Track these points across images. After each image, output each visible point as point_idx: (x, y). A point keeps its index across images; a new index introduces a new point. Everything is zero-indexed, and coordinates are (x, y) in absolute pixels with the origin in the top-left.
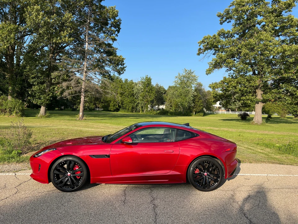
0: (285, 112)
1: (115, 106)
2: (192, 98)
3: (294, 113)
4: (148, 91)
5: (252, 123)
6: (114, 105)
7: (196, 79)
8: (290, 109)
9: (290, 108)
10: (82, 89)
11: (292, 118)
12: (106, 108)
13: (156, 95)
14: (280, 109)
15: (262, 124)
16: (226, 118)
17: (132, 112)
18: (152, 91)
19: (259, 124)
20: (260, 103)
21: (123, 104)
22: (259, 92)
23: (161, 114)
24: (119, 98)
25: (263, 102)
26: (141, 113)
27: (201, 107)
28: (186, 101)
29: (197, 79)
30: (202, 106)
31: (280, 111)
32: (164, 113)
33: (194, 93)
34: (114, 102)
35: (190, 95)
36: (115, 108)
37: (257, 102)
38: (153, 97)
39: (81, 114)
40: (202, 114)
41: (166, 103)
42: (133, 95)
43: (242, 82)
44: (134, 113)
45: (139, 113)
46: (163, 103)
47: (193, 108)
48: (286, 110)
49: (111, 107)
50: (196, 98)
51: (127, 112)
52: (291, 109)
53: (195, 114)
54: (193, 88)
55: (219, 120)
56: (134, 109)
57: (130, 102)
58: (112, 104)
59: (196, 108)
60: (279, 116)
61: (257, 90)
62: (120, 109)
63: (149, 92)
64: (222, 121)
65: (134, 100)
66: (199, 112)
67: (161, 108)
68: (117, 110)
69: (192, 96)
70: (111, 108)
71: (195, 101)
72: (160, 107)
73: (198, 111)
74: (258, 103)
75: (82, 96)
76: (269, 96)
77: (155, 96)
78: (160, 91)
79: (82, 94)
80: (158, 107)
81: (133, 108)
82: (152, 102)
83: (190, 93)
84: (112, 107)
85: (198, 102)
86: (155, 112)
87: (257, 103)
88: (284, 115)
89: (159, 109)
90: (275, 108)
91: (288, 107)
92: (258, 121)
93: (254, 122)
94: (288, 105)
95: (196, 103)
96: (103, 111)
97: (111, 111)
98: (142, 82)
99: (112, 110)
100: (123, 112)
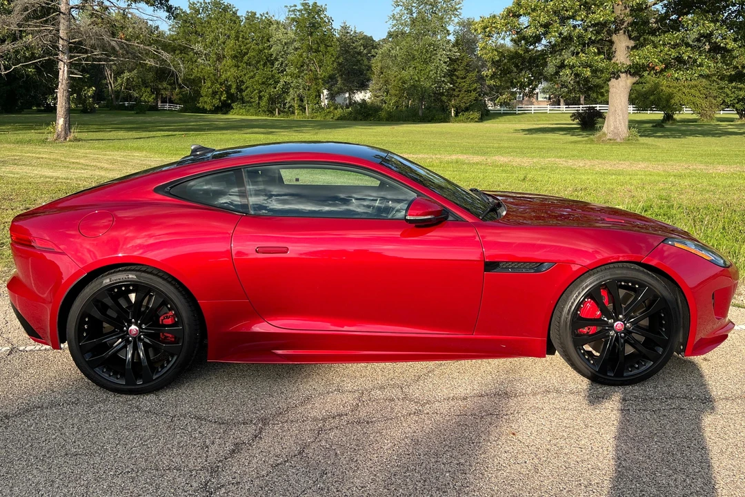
0: (714, 102)
1: (217, 97)
2: (445, 68)
3: (736, 105)
4: (315, 47)
5: (600, 137)
6: (214, 93)
7: (456, 9)
8: (727, 95)
9: (727, 90)
10: (61, 41)
11: (732, 120)
12: (191, 104)
13: (341, 60)
14: (698, 94)
15: (627, 141)
16: (542, 126)
17: (271, 112)
18: (327, 46)
19: (618, 140)
20: (623, 75)
21: (241, 91)
22: (622, 43)
23: (355, 119)
24: (229, 71)
25: (633, 75)
26: (297, 116)
27: (474, 94)
28: (428, 78)
29: (459, 8)
30: (475, 90)
31: (698, 101)
32: (366, 115)
33: (450, 50)
34: (213, 83)
35: (441, 58)
36: (216, 102)
37: (613, 73)
38: (329, 67)
39: (61, 121)
40: (477, 115)
41: (370, 85)
42: (270, 61)
43: (567, 11)
44: (277, 117)
45: (292, 117)
46: (363, 86)
47: (450, 96)
48: (715, 98)
49: (206, 99)
50: (456, 67)
51: (256, 114)
52: (729, 92)
53: (456, 115)
54: (452, 38)
55: (517, 131)
56: (276, 103)
57: (263, 83)
58: (206, 88)
59: (458, 96)
60: (695, 116)
61: (614, 37)
62: (234, 105)
63: (317, 51)
64: (521, 135)
65: (273, 76)
66: (467, 109)
67: (358, 99)
68: (225, 108)
69: (445, 63)
70: (206, 101)
71: (456, 75)
72: (356, 96)
73: (463, 105)
74: (619, 76)
75: (61, 65)
76: (649, 55)
77: (339, 64)
78: (355, 48)
79: (61, 56)
80: (350, 98)
81: (272, 100)
82: (330, 81)
83: (440, 52)
84: (208, 100)
85: (462, 78)
86: (339, 112)
87: (614, 77)
88: (709, 113)
89: (352, 104)
90: (686, 91)
91: (722, 88)
92: (616, 131)
93: (604, 134)
94: (723, 84)
95: (459, 81)
96: (182, 111)
97: (204, 111)
98: (293, 20)
99: (208, 107)
100: (242, 114)
